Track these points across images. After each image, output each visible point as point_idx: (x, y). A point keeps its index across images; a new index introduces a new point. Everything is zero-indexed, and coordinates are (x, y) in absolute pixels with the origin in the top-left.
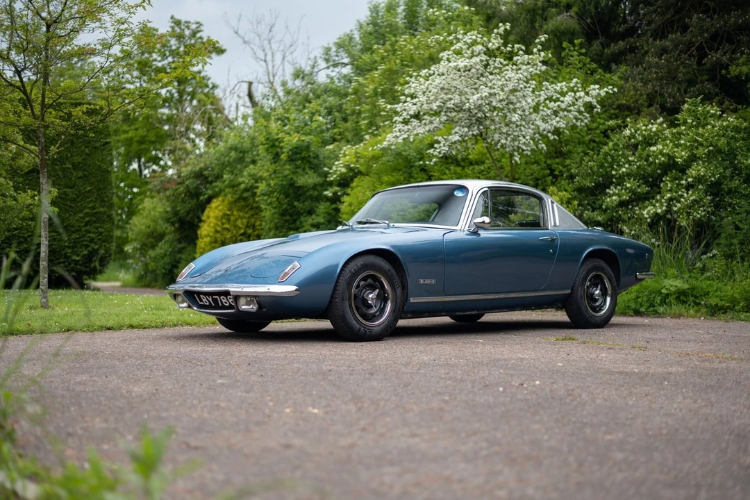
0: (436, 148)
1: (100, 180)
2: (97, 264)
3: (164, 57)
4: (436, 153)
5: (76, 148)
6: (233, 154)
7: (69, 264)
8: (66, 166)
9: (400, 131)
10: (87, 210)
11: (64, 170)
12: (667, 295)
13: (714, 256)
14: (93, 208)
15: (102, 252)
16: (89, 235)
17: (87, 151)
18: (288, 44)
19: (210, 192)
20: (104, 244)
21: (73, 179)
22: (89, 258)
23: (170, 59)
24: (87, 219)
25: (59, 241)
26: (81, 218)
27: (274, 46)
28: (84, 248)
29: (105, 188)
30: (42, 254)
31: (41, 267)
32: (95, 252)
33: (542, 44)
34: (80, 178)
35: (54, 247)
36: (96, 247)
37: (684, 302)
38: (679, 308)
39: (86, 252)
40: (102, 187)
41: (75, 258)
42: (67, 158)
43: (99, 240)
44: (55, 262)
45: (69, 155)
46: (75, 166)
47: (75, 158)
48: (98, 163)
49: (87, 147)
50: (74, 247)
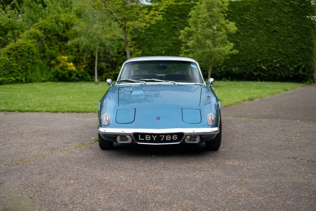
1: (304, 33)
5: (294, 19)
7: (289, 71)
8: (289, 28)
10: (297, 47)
11: (288, 30)
14: (300, 46)
15: (303, 66)
16: (298, 58)
17: (299, 20)
20: (305, 62)
21: (292, 33)
24: (297, 51)
25: (285, 61)
26: (295, 51)
28: (296, 64)
34: (295, 33)
35: (282, 64)
36: (301, 64)
39: (296, 66)
40: (305, 36)
41: (291, 69)
42: (290, 24)
43: (303, 60)
44: (283, 70)
45: (290, 23)
46: (293, 28)
47: (293, 24)
48: (303, 25)
49: (299, 18)
50: (291, 64)
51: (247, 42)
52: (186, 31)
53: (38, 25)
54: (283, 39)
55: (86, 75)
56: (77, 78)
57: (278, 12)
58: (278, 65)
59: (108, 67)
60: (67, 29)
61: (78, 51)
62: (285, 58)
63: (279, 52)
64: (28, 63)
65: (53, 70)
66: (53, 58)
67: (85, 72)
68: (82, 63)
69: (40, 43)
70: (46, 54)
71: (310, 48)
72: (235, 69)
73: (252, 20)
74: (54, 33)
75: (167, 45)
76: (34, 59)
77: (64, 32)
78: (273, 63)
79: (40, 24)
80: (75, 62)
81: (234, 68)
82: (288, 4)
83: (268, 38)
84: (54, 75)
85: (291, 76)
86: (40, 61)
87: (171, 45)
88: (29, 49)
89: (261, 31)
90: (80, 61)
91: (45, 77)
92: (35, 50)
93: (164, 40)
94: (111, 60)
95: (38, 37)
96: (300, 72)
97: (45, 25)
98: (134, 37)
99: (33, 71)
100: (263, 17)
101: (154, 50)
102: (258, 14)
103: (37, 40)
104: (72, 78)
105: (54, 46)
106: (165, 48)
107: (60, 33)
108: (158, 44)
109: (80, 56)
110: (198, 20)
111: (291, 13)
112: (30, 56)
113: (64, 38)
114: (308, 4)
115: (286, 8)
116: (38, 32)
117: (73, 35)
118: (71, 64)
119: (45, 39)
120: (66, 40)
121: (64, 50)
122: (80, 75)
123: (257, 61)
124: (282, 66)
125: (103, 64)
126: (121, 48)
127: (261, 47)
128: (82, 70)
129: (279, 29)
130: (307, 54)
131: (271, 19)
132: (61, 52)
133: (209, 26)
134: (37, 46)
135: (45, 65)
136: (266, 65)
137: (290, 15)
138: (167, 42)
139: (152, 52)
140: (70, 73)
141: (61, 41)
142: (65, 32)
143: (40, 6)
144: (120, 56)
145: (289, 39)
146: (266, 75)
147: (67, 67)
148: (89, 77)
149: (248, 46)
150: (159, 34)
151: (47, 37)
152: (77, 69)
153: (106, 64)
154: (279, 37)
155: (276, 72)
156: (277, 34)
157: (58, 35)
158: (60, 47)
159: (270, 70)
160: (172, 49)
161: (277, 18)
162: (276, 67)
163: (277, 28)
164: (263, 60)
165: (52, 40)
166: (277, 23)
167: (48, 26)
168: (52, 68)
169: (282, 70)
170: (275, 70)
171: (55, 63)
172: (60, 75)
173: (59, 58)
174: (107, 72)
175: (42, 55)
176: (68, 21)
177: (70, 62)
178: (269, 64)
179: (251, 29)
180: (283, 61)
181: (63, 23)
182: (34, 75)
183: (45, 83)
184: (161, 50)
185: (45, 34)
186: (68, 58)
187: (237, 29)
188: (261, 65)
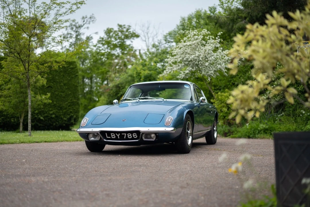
0: (180, 76)
1: (74, 90)
2: (73, 121)
3: (116, 39)
4: (180, 78)
5: (65, 77)
6: (130, 78)
8: (61, 84)
9: (168, 69)
10: (69, 101)
11: (60, 86)
12: (261, 130)
13: (283, 115)
14: (71, 100)
15: (75, 116)
16: (70, 110)
17: (69, 79)
18: (155, 34)
19: (121, 93)
20: (76, 114)
21: (64, 89)
22: (70, 119)
23: (118, 40)
24: (69, 104)
25: (59, 113)
26: (67, 104)
27: (149, 35)
28: (68, 115)
29: (76, 92)
30: (29, 117)
31: (29, 122)
32: (72, 117)
33: (219, 36)
34: (67, 89)
35: (57, 115)
36: (73, 115)
37: (266, 133)
38: (265, 136)
39: (69, 117)
41: (65, 119)
42: (62, 82)
43: (74, 112)
44: (58, 121)
45: (62, 80)
46: (65, 85)
47: (65, 81)
48: (73, 83)
49: (69, 77)
50: (64, 115)
54: (57, 94)
58: (53, 116)
62: (59, 110)
63: (54, 105)
71: (78, 101)
72: (14, 120)
78: (49, 114)
81: (12, 119)
83: (43, 92)
85: (64, 125)
114: (75, 66)
123: (36, 112)
124: (56, 117)
136: (43, 116)
137: (62, 74)
145: (62, 94)
146: (42, 125)
154: (53, 92)
155: (51, 122)
156: (51, 89)
159: (46, 120)
162: (52, 118)
163: (51, 84)
164: (40, 112)
166: (51, 80)
170: (51, 120)
178: (46, 115)
180: (57, 112)
188: (38, 116)
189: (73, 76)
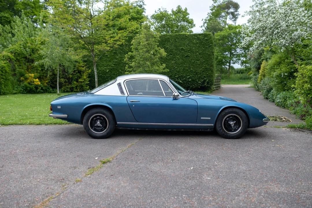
1: (208, 58)
5: (200, 48)
7: (198, 84)
8: (197, 54)
10: (203, 67)
11: (196, 55)
14: (205, 67)
16: (204, 75)
17: (204, 49)
19: (262, 58)
21: (199, 58)
24: (203, 70)
25: (195, 77)
26: (201, 70)
28: (202, 79)
29: (209, 60)
34: (201, 57)
36: (206, 79)
39: (203, 81)
41: (199, 82)
42: (197, 52)
43: (207, 77)
44: (194, 84)
46: (200, 54)
47: (200, 51)
48: (207, 52)
50: (199, 79)
51: (168, 64)
52: (129, 55)
53: (9, 50)
54: (193, 62)
55: (48, 88)
56: (42, 91)
57: (189, 43)
58: (190, 80)
59: (65, 82)
60: (33, 53)
61: (42, 70)
62: (195, 75)
63: (191, 71)
64: (2, 80)
65: (22, 85)
66: (22, 75)
67: (47, 86)
68: (45, 79)
69: (11, 64)
70: (16, 73)
71: (211, 68)
73: (172, 48)
74: (23, 56)
75: (110, 66)
76: (6, 76)
77: (30, 55)
78: (187, 78)
79: (10, 49)
80: (39, 78)
82: (196, 38)
83: (183, 61)
84: (23, 88)
85: (199, 87)
86: (11, 77)
87: (113, 65)
88: (2, 69)
89: (178, 56)
90: (44, 77)
91: (16, 90)
92: (7, 69)
93: (108, 62)
94: (68, 77)
95: (10, 59)
96: (206, 84)
97: (15, 50)
98: (85, 60)
99: (6, 85)
100: (179, 46)
101: (100, 69)
102: (175, 44)
103: (9, 61)
104: (38, 91)
105: (23, 67)
106: (109, 67)
107: (27, 56)
108: (103, 65)
109: (43, 73)
110: (139, 47)
111: (198, 44)
112: (3, 74)
113: (31, 60)
114: (209, 38)
115: (195, 41)
116: (9, 54)
117: (38, 57)
118: (37, 80)
119: (15, 61)
120: (33, 61)
121: (31, 69)
122: (44, 88)
123: (176, 77)
124: (193, 80)
125: (62, 80)
126: (76, 68)
127: (178, 67)
128: (46, 84)
129: (190, 54)
130: (210, 72)
131: (185, 47)
132: (28, 71)
133: (148, 51)
134: (9, 66)
135: (16, 80)
136: (182, 80)
138: (110, 63)
139: (99, 70)
140: (37, 87)
141: (28, 62)
142: (32, 56)
143: (10, 35)
144: (75, 73)
145: (197, 62)
147: (34, 82)
148: (51, 89)
149: (169, 67)
150: (104, 58)
151: (17, 59)
152: (41, 83)
153: (64, 80)
154: (190, 60)
155: (189, 85)
156: (189, 58)
157: (26, 58)
158: (28, 67)
159: (185, 83)
160: (114, 69)
161: (189, 47)
164: (180, 76)
165: (21, 61)
166: (189, 50)
167: (17, 50)
168: (21, 83)
169: (192, 83)
170: (188, 83)
171: (24, 79)
172: (29, 89)
173: (27, 75)
174: (65, 86)
175: (13, 73)
176: (34, 47)
177: (36, 79)
178: (184, 79)
179: (171, 55)
180: (193, 77)
181: (29, 48)
182: (7, 89)
183: (16, 95)
184: (106, 69)
185: (15, 57)
186: (35, 76)
187: (167, 54)
188: (178, 80)
189: (207, 46)
